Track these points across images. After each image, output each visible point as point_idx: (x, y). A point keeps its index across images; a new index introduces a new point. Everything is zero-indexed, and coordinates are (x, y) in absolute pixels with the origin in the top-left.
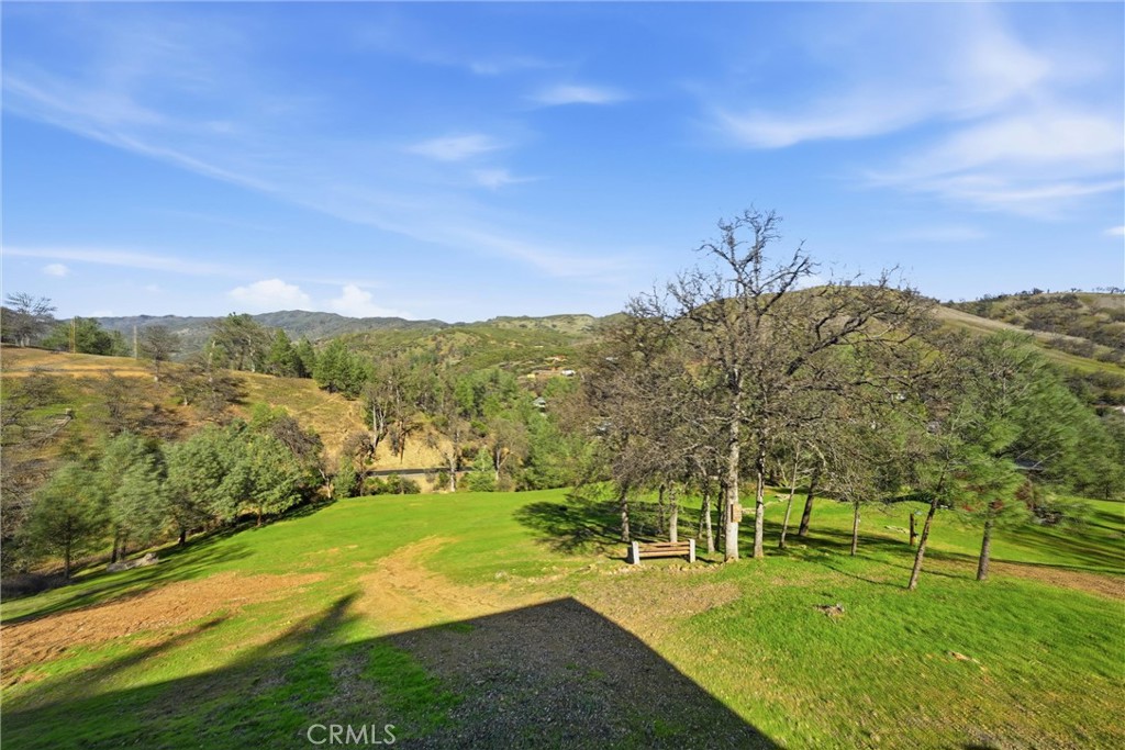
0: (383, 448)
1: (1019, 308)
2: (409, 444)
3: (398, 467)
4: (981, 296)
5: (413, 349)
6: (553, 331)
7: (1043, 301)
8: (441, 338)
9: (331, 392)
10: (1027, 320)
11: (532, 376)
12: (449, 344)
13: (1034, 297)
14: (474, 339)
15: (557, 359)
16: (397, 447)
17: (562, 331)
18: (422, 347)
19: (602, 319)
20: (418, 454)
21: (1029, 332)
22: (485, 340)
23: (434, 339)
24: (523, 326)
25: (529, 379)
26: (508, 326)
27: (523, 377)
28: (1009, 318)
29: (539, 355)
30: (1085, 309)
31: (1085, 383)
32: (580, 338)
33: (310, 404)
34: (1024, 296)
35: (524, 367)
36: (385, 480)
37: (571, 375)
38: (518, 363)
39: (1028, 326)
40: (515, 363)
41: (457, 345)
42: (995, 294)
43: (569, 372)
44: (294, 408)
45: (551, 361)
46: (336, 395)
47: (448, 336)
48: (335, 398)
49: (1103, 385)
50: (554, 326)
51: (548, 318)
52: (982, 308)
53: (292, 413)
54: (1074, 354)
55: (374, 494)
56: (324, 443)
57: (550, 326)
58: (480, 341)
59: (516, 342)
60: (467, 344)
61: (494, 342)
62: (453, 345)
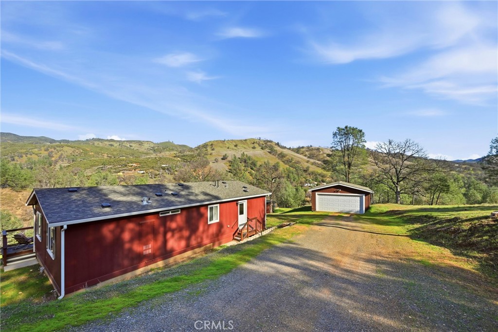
1: (307, 151)
4: (298, 146)
5: (29, 156)
6: (130, 149)
7: (312, 150)
8: (52, 150)
10: (308, 155)
11: (121, 174)
12: (59, 154)
13: (310, 148)
14: (77, 152)
15: (134, 165)
17: (135, 149)
19: (158, 144)
21: (308, 159)
22: (86, 152)
23: (47, 150)
24: (111, 145)
25: (119, 176)
26: (101, 144)
27: (115, 174)
28: (304, 154)
29: (124, 163)
30: (321, 153)
31: (318, 176)
32: (147, 154)
34: (308, 147)
35: (115, 169)
37: (144, 173)
38: (110, 166)
39: (309, 157)
40: (108, 167)
41: (65, 155)
42: (301, 146)
43: (142, 172)
45: (132, 166)
47: (58, 148)
49: (323, 176)
50: (130, 146)
51: (127, 141)
52: (298, 150)
54: (318, 167)
57: (128, 146)
58: (82, 153)
59: (107, 154)
60: (73, 154)
61: (93, 153)
62: (62, 154)
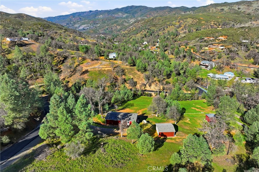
0: (147, 85)
2: (152, 85)
3: (150, 90)
5: (170, 26)
8: (182, 21)
11: (207, 48)
12: (185, 24)
14: (195, 21)
15: (222, 38)
18: (174, 25)
22: (200, 21)
23: (179, 22)
24: (222, 9)
29: (217, 35)
33: (135, 75)
35: (207, 42)
36: (147, 93)
40: (205, 39)
43: (222, 48)
44: (132, 76)
45: (219, 40)
47: (185, 20)
48: (139, 73)
50: (239, 9)
56: (137, 83)
57: (237, 9)
58: (198, 22)
59: (214, 22)
60: (192, 23)
61: (204, 22)
62: (186, 25)
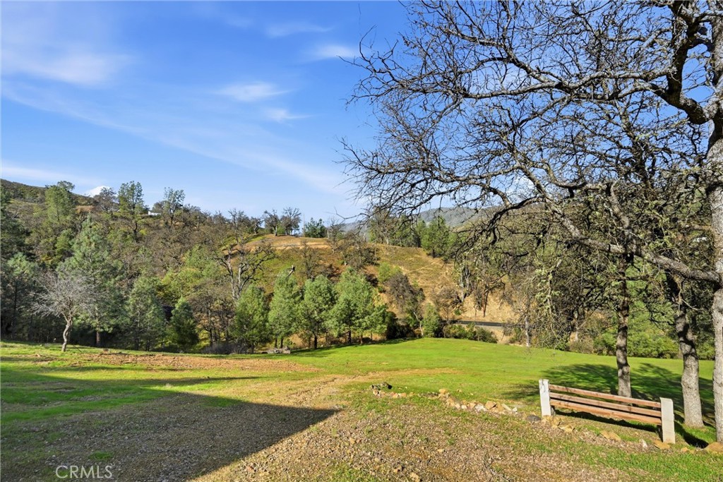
0: (469, 302)
2: (492, 300)
3: (482, 319)
9: (434, 257)
16: (481, 303)
20: (498, 310)
33: (419, 266)
36: (466, 328)
44: (407, 269)
46: (437, 259)
48: (436, 262)
53: (405, 271)
55: (456, 337)
56: (426, 295)
